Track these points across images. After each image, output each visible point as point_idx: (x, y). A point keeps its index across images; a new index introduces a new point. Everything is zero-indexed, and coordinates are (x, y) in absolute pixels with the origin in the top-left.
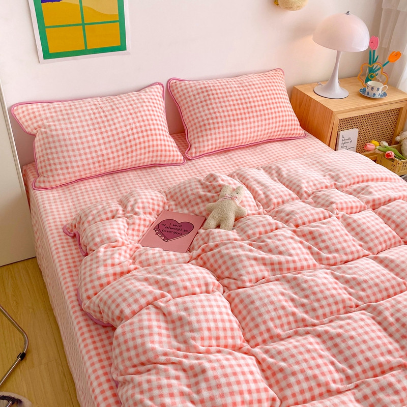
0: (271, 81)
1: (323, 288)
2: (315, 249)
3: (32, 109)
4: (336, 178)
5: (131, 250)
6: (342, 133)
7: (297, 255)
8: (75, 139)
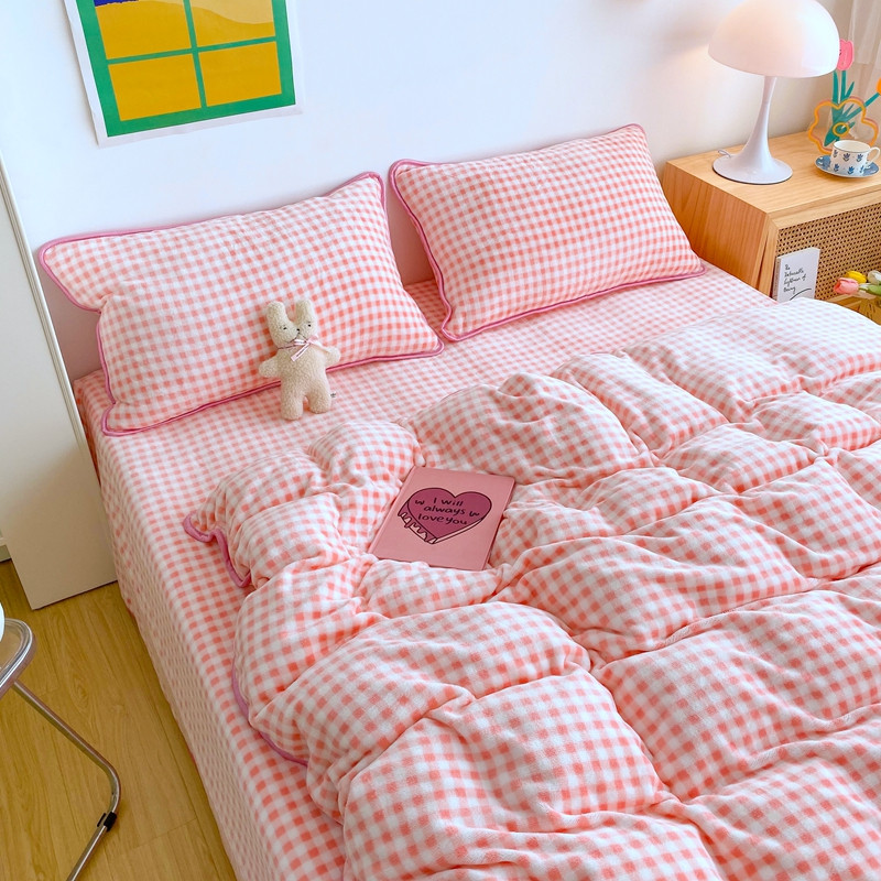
0: (621, 152)
1: (830, 638)
2: (793, 543)
3: (89, 251)
4: (801, 365)
5: (354, 571)
6: (785, 260)
7: (757, 561)
8: (194, 313)
